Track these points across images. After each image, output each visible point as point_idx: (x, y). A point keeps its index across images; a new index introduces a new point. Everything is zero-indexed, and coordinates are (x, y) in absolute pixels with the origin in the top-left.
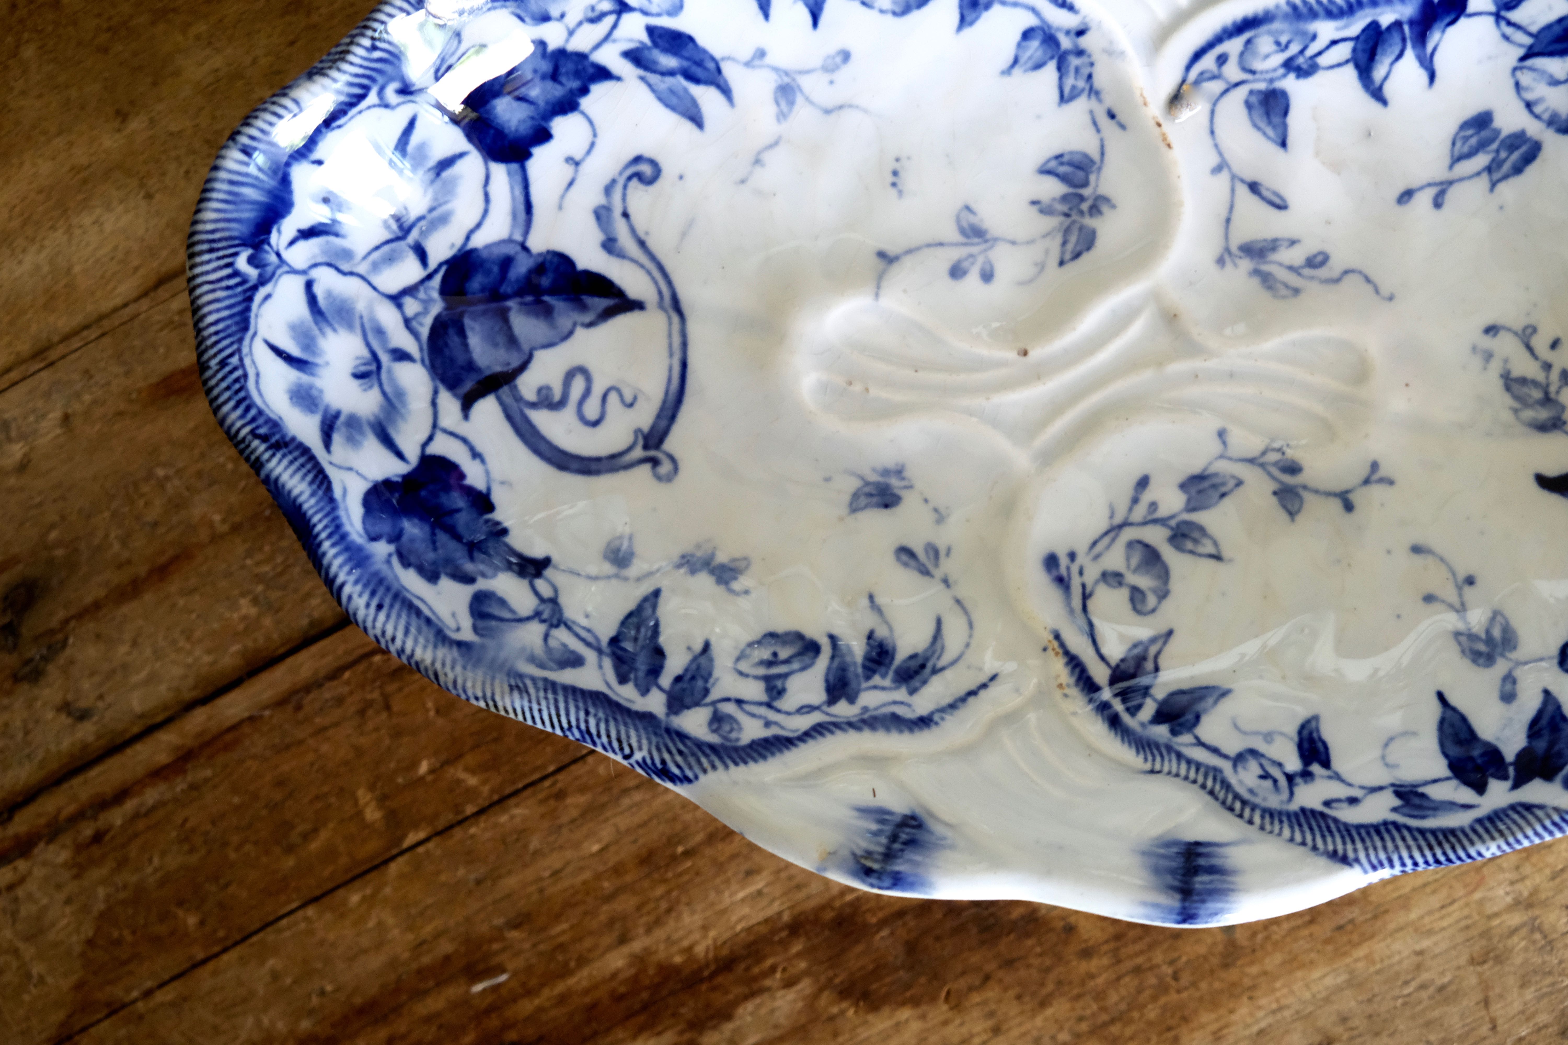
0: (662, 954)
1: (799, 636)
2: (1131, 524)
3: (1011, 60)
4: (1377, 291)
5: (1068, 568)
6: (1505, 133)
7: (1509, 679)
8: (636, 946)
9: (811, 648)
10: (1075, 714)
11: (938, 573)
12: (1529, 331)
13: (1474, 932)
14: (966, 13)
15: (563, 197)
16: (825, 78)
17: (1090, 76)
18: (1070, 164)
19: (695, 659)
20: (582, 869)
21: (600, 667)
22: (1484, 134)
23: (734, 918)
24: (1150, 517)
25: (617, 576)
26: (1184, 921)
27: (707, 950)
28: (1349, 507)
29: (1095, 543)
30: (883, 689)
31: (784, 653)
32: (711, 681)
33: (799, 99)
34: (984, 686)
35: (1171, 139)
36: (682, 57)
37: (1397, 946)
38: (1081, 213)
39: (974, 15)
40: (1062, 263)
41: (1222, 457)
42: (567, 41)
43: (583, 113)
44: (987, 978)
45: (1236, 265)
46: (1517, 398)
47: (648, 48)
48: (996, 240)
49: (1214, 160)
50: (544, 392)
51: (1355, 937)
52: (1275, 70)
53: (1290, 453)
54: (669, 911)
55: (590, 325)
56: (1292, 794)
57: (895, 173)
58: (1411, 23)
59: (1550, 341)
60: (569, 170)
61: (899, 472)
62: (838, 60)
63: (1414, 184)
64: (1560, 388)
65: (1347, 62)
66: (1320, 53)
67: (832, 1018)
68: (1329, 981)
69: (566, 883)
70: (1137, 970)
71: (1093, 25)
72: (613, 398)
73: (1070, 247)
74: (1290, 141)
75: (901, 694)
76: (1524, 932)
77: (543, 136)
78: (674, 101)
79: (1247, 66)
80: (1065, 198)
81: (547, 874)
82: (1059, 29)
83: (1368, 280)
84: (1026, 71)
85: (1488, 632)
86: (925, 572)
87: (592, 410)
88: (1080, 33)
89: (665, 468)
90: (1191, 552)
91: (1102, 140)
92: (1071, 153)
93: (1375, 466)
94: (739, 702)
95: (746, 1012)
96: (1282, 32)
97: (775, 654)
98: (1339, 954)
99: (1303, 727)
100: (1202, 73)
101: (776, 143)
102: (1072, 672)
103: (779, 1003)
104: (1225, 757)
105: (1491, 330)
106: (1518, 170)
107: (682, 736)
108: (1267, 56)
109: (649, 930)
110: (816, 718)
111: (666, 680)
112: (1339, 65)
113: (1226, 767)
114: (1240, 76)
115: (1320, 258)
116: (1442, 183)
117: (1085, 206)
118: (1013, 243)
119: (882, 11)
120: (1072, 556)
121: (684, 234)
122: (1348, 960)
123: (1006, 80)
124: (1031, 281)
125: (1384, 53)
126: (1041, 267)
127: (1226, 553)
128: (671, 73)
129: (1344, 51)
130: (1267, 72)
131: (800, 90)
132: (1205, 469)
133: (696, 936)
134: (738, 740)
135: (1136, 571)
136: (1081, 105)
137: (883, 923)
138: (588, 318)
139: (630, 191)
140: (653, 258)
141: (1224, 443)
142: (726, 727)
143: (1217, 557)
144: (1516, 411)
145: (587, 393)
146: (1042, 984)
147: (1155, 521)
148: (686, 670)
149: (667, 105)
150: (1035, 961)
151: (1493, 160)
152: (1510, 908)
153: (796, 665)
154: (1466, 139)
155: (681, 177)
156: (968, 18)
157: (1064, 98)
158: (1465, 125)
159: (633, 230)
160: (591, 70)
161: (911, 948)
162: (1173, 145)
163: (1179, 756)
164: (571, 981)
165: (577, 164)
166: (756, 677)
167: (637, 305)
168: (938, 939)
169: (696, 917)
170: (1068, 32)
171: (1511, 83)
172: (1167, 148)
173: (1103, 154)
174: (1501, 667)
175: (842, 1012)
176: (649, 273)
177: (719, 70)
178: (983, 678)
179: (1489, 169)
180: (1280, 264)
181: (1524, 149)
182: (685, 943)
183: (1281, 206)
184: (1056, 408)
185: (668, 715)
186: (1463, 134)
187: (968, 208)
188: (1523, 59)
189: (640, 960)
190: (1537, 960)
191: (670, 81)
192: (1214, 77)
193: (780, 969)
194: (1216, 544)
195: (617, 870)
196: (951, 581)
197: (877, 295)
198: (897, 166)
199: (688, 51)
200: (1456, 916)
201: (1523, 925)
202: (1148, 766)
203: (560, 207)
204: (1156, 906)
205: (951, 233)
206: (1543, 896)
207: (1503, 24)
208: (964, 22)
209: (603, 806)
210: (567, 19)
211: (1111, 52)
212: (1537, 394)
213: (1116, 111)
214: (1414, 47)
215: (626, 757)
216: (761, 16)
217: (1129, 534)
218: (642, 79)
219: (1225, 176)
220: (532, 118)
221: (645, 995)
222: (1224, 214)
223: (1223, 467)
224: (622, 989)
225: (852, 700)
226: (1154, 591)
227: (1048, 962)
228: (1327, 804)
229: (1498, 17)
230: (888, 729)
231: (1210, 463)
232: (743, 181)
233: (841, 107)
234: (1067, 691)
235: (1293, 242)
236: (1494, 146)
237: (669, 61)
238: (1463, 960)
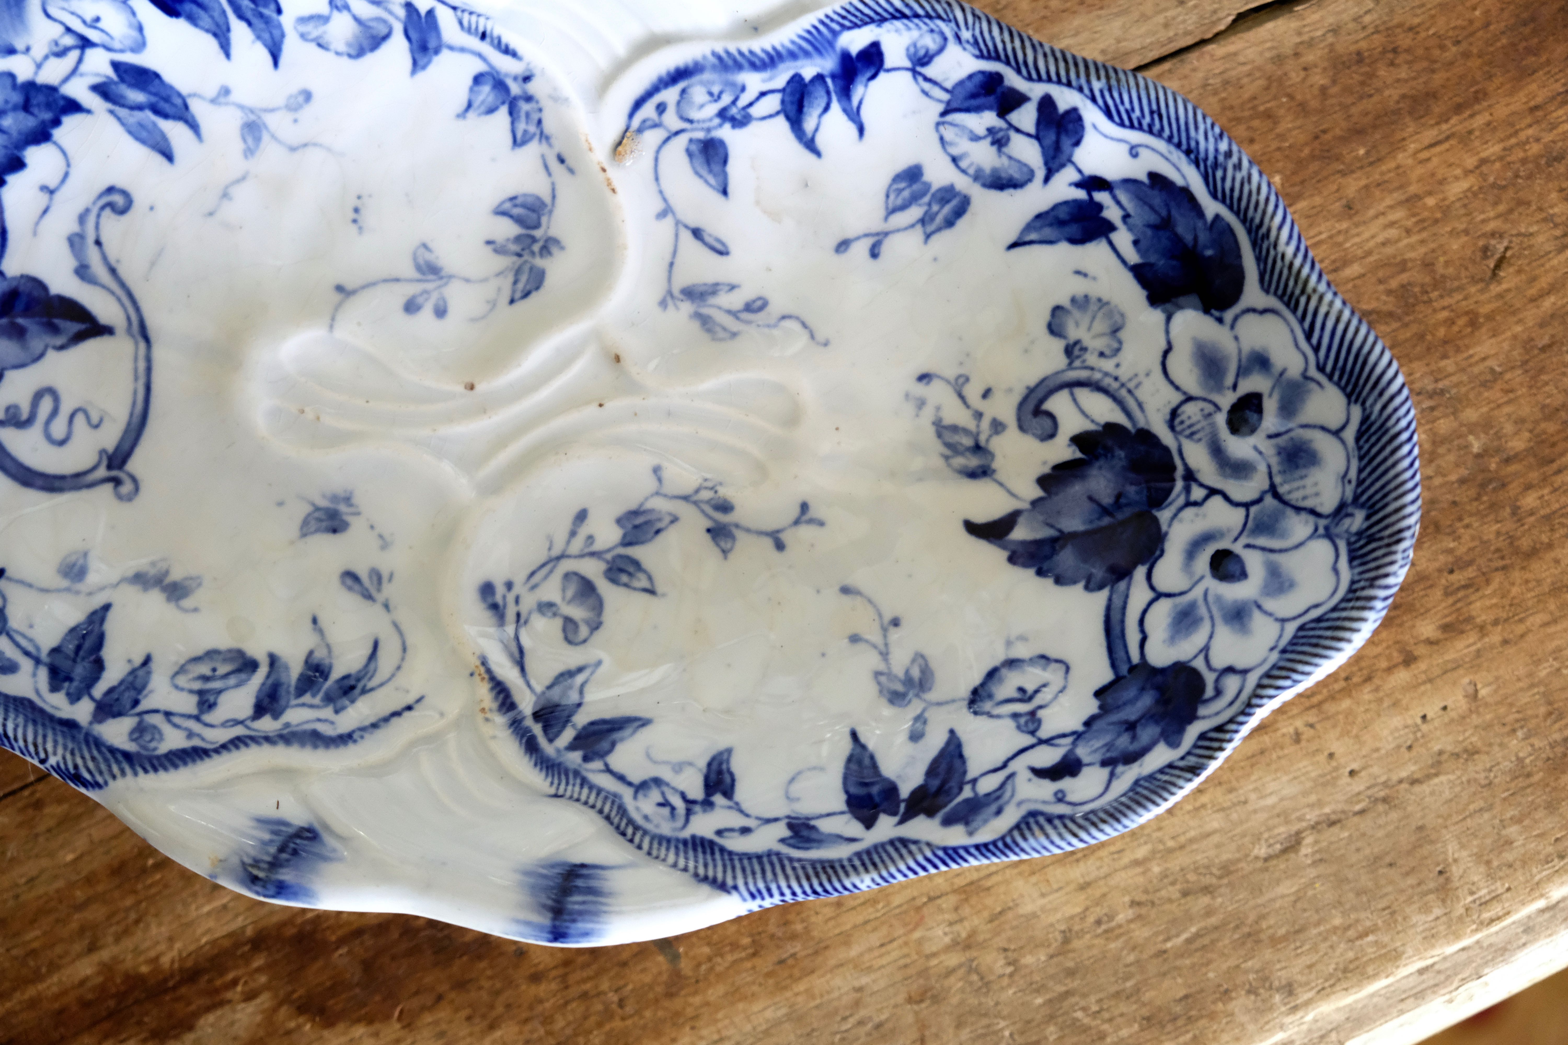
0: (128, 962)
1: (240, 653)
2: (569, 557)
3: (465, 104)
4: (812, 337)
5: (504, 597)
6: (935, 186)
7: (921, 719)
8: (105, 955)
9: (249, 665)
10: (494, 737)
11: (380, 597)
12: (961, 380)
13: (911, 971)
14: (417, 56)
15: (37, 223)
16: (290, 116)
17: (540, 122)
18: (524, 206)
19: (133, 672)
20: (56, 877)
21: (34, 675)
22: (916, 187)
23: (199, 931)
24: (587, 550)
25: (68, 590)
26: (555, 939)
27: (173, 962)
28: (780, 546)
29: (533, 574)
30: (312, 706)
31: (223, 669)
32: (145, 692)
33: (266, 137)
34: (409, 708)
35: (616, 184)
36: (150, 93)
37: (837, 981)
38: (533, 253)
39: (425, 60)
40: (512, 301)
41: (657, 493)
42: (36, 73)
43: (55, 143)
44: (440, 998)
45: (677, 308)
46: (948, 445)
47: (115, 83)
48: (450, 277)
49: (659, 206)
50: (12, 411)
51: (796, 972)
52: (711, 120)
53: (723, 492)
54: (137, 922)
55: (61, 348)
56: (687, 820)
57: (356, 210)
58: (833, 76)
59: (981, 391)
60: (44, 198)
61: (348, 500)
62: (301, 99)
63: (850, 234)
64: (990, 436)
65: (778, 113)
66: (751, 104)
67: (288, 1033)
68: (769, 1014)
69: (41, 891)
70: (584, 996)
71: (537, 72)
72: (80, 419)
73: (520, 286)
74: (730, 189)
75: (327, 713)
76: (961, 972)
77: (17, 164)
78: (144, 134)
79: (685, 115)
80: (518, 239)
81: (23, 880)
82: (507, 75)
83: (804, 325)
84: (480, 115)
85: (907, 672)
86: (368, 597)
87: (59, 428)
88: (527, 79)
89: (127, 488)
90: (626, 585)
91: (553, 184)
92: (525, 195)
93: (804, 507)
94: (168, 714)
95: (207, 1023)
96: (712, 83)
97: (214, 670)
98: (781, 988)
99: (713, 759)
100: (644, 121)
101: (243, 178)
102: (496, 698)
103: (238, 1016)
104: (630, 784)
105: (924, 378)
106: (950, 223)
107: (98, 743)
108: (702, 106)
109: (118, 939)
110: (239, 731)
111: (99, 690)
112: (771, 116)
113: (627, 794)
114: (677, 124)
115: (759, 303)
116: (877, 234)
117: (536, 248)
118: (467, 280)
119: (338, 53)
120: (509, 586)
121: (153, 264)
122: (788, 994)
123: (461, 123)
124: (483, 317)
125: (811, 105)
126: (493, 304)
127: (660, 589)
128: (139, 108)
129: (772, 103)
130: (704, 121)
131: (266, 127)
132: (641, 505)
133: (162, 947)
134: (155, 749)
135: (569, 602)
136: (533, 149)
137: (342, 941)
138: (60, 341)
139: (103, 220)
140: (123, 285)
141: (660, 480)
142: (147, 737)
143: (651, 592)
144: (947, 458)
145: (55, 412)
146: (492, 1007)
147: (593, 554)
148: (122, 682)
149: (138, 138)
150: (486, 984)
151: (926, 213)
152: (948, 949)
153: (232, 681)
154: (899, 191)
155: (152, 208)
156: (421, 62)
157: (516, 143)
158: (897, 178)
159: (105, 258)
160: (62, 103)
161: (367, 966)
162: (618, 189)
163: (584, 781)
164: (41, 987)
165: (52, 192)
166: (191, 691)
167: (105, 330)
168: (394, 958)
169: (163, 929)
170: (515, 78)
171: (935, 138)
172: (610, 193)
173: (554, 197)
174: (915, 707)
175: (299, 1027)
176: (119, 300)
177: (186, 107)
178: (410, 699)
179: (923, 221)
180: (720, 308)
181: (954, 203)
182: (152, 954)
183: (722, 252)
184: (502, 441)
185: (91, 723)
186: (895, 186)
187: (425, 246)
188: (944, 114)
189: (107, 969)
190: (973, 1001)
191: (139, 115)
192: (655, 126)
193: (242, 982)
194: (650, 578)
195: (90, 880)
196: (391, 607)
197: (331, 327)
198: (358, 203)
199: (154, 87)
200: (895, 954)
201: (960, 966)
202: (552, 791)
203: (35, 233)
204: (528, 923)
205: (408, 270)
206: (981, 938)
207: (920, 79)
208: (416, 66)
209: (79, 817)
210: (33, 52)
211: (556, 99)
212: (968, 442)
213: (566, 156)
214: (839, 101)
215: (43, 762)
216: (222, 56)
217: (567, 566)
218: (111, 112)
219: (669, 221)
220: (6, 147)
221: (112, 1003)
222: (668, 258)
223: (658, 504)
224: (90, 996)
225: (276, 716)
226: (587, 622)
227: (498, 985)
228: (719, 833)
229: (915, 73)
230: (303, 744)
231: (647, 499)
232: (211, 214)
233: (305, 145)
234: (489, 715)
235: (732, 287)
236: (926, 199)
237: (136, 96)
238: (901, 998)
